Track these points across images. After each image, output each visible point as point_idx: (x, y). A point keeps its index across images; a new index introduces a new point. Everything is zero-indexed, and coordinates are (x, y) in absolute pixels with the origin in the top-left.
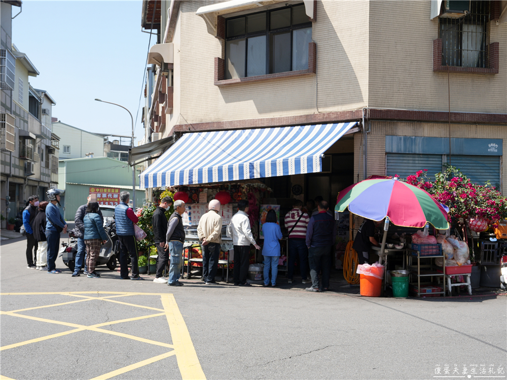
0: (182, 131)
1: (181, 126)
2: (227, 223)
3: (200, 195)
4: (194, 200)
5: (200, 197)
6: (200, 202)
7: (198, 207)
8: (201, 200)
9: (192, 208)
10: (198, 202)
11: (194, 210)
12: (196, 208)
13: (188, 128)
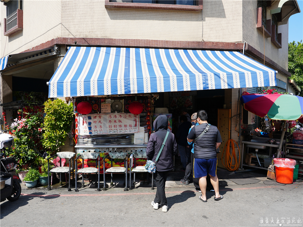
0: (66, 44)
1: (65, 39)
2: (134, 131)
3: (102, 105)
4: (94, 111)
5: (102, 107)
6: (102, 112)
7: (100, 117)
8: (103, 110)
9: (92, 118)
10: (100, 112)
11: (95, 120)
12: (97, 118)
13: (73, 41)
